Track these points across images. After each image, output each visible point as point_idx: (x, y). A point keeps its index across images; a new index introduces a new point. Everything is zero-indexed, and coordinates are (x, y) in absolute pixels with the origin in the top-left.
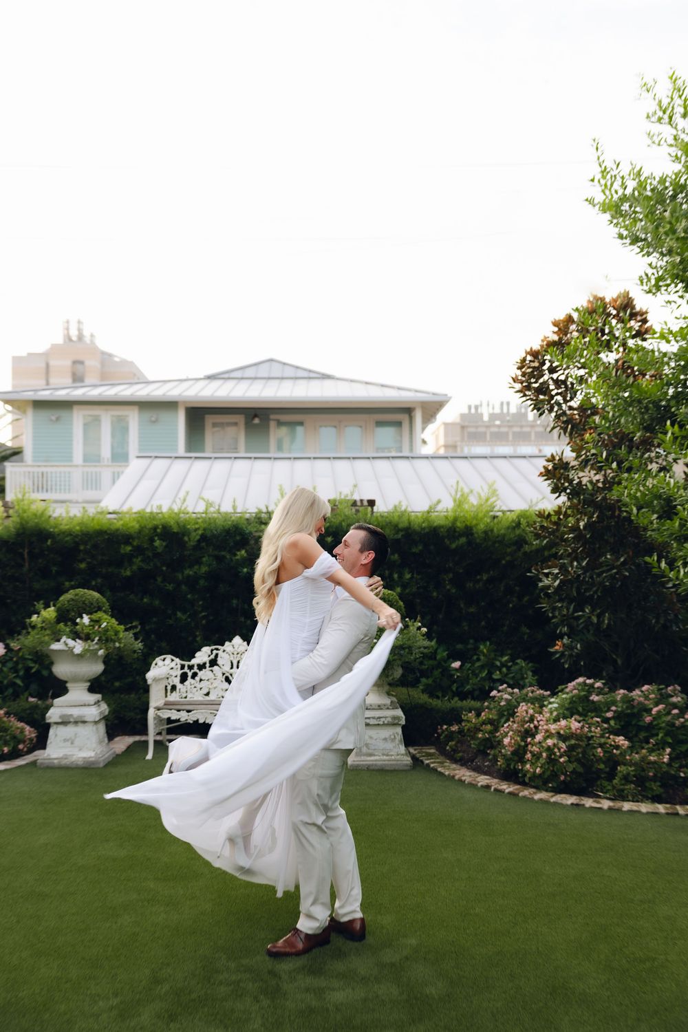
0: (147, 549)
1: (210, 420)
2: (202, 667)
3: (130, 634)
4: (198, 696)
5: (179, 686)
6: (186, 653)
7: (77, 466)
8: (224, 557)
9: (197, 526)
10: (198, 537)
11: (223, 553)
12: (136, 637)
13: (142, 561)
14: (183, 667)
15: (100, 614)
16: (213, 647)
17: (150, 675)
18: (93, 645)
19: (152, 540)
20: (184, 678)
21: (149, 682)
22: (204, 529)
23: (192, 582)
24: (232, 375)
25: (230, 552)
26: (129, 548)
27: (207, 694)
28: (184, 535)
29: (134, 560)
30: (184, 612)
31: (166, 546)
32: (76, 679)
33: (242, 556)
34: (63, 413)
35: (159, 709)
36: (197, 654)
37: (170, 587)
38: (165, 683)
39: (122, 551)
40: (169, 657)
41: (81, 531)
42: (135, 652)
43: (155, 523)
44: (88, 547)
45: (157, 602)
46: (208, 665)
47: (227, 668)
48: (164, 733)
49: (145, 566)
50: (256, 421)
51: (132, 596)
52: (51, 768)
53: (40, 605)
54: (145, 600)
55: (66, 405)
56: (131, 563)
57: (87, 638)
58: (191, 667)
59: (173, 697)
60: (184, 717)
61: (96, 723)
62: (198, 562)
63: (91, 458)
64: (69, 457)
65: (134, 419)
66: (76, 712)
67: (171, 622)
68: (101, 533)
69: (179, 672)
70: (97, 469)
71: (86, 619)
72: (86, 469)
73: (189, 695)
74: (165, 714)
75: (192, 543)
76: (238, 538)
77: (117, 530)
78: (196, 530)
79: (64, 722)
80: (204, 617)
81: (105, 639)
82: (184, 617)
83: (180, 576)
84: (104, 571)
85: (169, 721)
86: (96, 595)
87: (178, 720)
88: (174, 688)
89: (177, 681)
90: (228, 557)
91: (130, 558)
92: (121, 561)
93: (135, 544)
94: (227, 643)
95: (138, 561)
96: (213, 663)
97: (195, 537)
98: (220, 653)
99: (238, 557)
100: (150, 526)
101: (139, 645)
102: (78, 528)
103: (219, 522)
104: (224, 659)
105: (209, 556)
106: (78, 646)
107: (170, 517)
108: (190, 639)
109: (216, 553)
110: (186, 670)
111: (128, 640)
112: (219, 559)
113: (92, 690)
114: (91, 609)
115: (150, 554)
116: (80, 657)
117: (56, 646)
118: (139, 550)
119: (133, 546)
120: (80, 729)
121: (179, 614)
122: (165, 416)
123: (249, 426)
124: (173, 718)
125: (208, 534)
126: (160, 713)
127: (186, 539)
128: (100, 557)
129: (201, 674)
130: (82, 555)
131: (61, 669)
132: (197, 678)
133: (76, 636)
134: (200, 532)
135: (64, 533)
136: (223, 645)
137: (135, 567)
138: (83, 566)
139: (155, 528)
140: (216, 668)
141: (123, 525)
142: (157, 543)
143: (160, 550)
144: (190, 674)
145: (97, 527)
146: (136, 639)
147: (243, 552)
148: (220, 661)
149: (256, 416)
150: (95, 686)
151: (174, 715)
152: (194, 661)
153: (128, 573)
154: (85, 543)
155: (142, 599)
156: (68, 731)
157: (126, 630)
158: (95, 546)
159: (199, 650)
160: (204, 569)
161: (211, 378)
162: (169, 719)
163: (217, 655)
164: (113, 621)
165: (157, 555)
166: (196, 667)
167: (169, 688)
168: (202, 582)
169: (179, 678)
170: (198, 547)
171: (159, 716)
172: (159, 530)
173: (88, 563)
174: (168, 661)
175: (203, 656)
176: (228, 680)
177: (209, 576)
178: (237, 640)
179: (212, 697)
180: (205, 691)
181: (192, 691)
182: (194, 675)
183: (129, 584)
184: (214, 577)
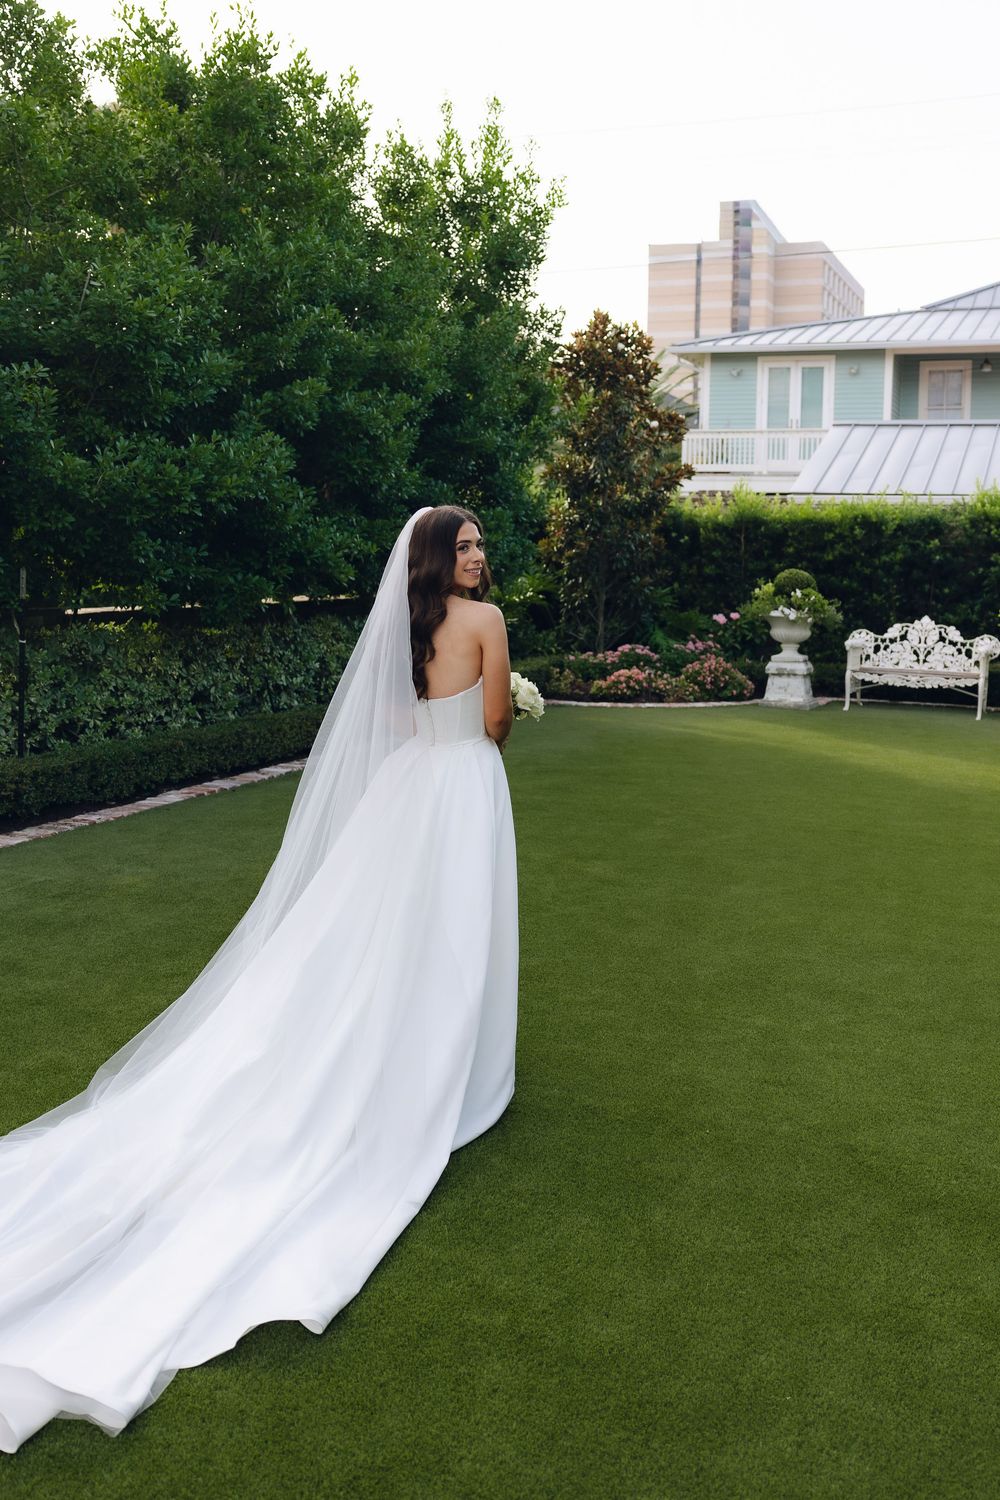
0: (848, 536)
1: (925, 368)
2: (892, 641)
3: (833, 608)
4: (889, 665)
5: (873, 656)
6: (880, 628)
7: (761, 432)
8: (918, 545)
9: (894, 516)
10: (895, 527)
11: (918, 542)
13: (844, 547)
14: (876, 640)
15: (809, 590)
16: (904, 624)
17: (848, 644)
18: (804, 614)
19: (852, 529)
20: (877, 649)
21: (847, 648)
22: (901, 520)
23: (887, 568)
24: (961, 304)
25: (924, 540)
26: (831, 535)
27: (897, 664)
28: (882, 524)
29: (836, 546)
30: (880, 594)
31: (865, 534)
32: (789, 641)
33: (935, 545)
34: (745, 367)
35: (854, 671)
36: (890, 630)
37: (867, 571)
38: (861, 652)
39: (826, 538)
40: (864, 631)
41: (790, 519)
42: (836, 623)
43: (855, 512)
44: (796, 534)
45: (855, 585)
46: (898, 639)
47: (915, 643)
48: (858, 695)
49: (845, 552)
50: (987, 369)
51: (833, 578)
52: (769, 707)
53: (761, 581)
54: (845, 582)
55: (751, 357)
56: (833, 549)
57: (799, 608)
58: (883, 641)
59: (867, 665)
60: (875, 679)
61: (805, 676)
62: (894, 549)
63: (778, 422)
64: (750, 420)
65: (830, 372)
66: (789, 667)
67: (868, 603)
68: (807, 521)
69: (873, 644)
70: (785, 436)
71: (799, 593)
72: (772, 436)
73: (881, 664)
74: (860, 676)
75: (889, 532)
76: (932, 528)
77: (822, 519)
78: (894, 519)
79: (780, 674)
80: (898, 599)
81: (814, 610)
82: (879, 599)
83: (877, 562)
84: (809, 555)
85: (863, 682)
86: (806, 574)
87: (870, 683)
88: (868, 657)
89: (871, 651)
90: (922, 545)
91: (832, 543)
92: (824, 547)
93: (837, 531)
94: (916, 622)
95: (839, 547)
96: (904, 638)
97: (892, 526)
98: (910, 630)
99: (931, 546)
101: (840, 617)
102: (787, 516)
103: (915, 513)
104: (913, 635)
105: (905, 544)
106: (793, 614)
107: (869, 508)
108: (884, 618)
109: (911, 541)
110: (879, 642)
111: (832, 612)
112: (914, 547)
113: (800, 651)
114: (803, 585)
115: (851, 542)
116: (794, 622)
117: (774, 613)
118: (841, 537)
119: (835, 534)
120: (792, 681)
121: (875, 596)
122: (868, 368)
123: (977, 375)
124: (867, 679)
125: (905, 524)
126: (856, 675)
127: (884, 528)
128: (806, 543)
129: (892, 647)
130: (790, 540)
131: (777, 633)
132: (889, 650)
133: (790, 605)
134: (897, 522)
135: (774, 521)
136: (912, 623)
137: (836, 553)
138: (791, 550)
139: (856, 518)
140: (905, 642)
141: (827, 515)
142: (857, 531)
143: (859, 538)
144: (882, 646)
146: (838, 611)
147: (937, 541)
148: (909, 636)
149: (987, 362)
150: (804, 647)
151: (868, 678)
152: (886, 636)
153: (831, 557)
154: (793, 530)
155: (842, 582)
156: (784, 680)
157: (830, 604)
158: (802, 533)
159: (891, 626)
160: (899, 556)
161: (931, 309)
162: (863, 680)
163: (907, 632)
164: (820, 595)
165: (856, 542)
166: (888, 641)
167: (864, 657)
168: (897, 568)
169: (872, 650)
170: (894, 535)
171: (856, 679)
172: (859, 520)
173: (795, 548)
174: (864, 634)
175: (894, 631)
176: (915, 653)
177: (905, 562)
178: (926, 619)
179: (901, 666)
180: (895, 661)
181: (883, 660)
182: (886, 648)
183: (830, 568)
184: (907, 563)
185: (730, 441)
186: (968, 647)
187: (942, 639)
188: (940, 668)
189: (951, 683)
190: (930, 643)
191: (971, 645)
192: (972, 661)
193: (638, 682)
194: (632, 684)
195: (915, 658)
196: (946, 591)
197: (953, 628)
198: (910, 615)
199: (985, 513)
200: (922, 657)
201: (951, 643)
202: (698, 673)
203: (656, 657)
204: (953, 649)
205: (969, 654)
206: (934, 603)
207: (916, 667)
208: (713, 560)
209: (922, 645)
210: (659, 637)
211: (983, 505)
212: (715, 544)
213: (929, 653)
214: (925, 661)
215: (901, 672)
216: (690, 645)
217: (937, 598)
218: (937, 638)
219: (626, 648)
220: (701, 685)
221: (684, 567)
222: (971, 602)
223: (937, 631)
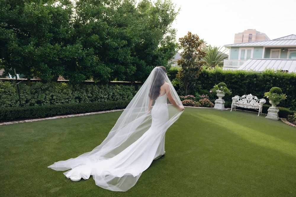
1: (272, 50)
2: (243, 98)
3: (230, 91)
5: (239, 101)
7: (239, 60)
12: (231, 91)
15: (225, 87)
16: (246, 95)
17: (233, 98)
18: (223, 91)
19: (238, 76)
20: (240, 100)
23: (245, 84)
24: (280, 39)
26: (234, 77)
30: (243, 89)
31: (241, 77)
32: (220, 97)
34: (237, 49)
36: (243, 96)
37: (241, 84)
38: (236, 100)
42: (230, 94)
45: (238, 87)
47: (248, 99)
48: (235, 108)
49: (237, 80)
50: (284, 50)
51: (234, 85)
52: (214, 109)
53: (215, 84)
55: (238, 47)
56: (234, 79)
57: (222, 90)
58: (241, 98)
59: (237, 103)
60: (238, 105)
61: (222, 104)
62: (247, 80)
63: (242, 59)
64: (237, 59)
65: (253, 50)
66: (219, 102)
67: (240, 90)
68: (229, 74)
69: (239, 99)
70: (243, 61)
71: (222, 87)
76: (255, 76)
78: (247, 74)
79: (217, 103)
81: (225, 91)
83: (243, 82)
85: (236, 106)
86: (225, 84)
88: (238, 101)
89: (238, 100)
91: (234, 78)
94: (248, 95)
96: (245, 98)
97: (246, 76)
99: (254, 80)
100: (239, 73)
106: (220, 91)
112: (251, 80)
113: (222, 99)
114: (223, 86)
116: (220, 93)
117: (217, 91)
118: (236, 77)
120: (220, 104)
122: (260, 50)
123: (282, 52)
125: (249, 75)
126: (234, 104)
127: (244, 76)
129: (243, 99)
131: (218, 95)
133: (220, 90)
135: (223, 73)
138: (226, 79)
141: (233, 73)
145: (229, 73)
148: (246, 98)
149: (284, 49)
150: (223, 98)
152: (242, 97)
153: (233, 81)
154: (226, 75)
156: (218, 104)
158: (228, 76)
159: (243, 95)
160: (247, 81)
161: (274, 40)
164: (227, 88)
165: (239, 78)
168: (247, 84)
174: (237, 96)
175: (244, 96)
176: (247, 101)
177: (248, 83)
178: (251, 94)
179: (244, 103)
180: (243, 102)
181: (241, 102)
182: (242, 99)
183: (233, 83)
184: (249, 83)
186: (259, 101)
187: (253, 99)
188: (252, 105)
189: (253, 108)
190: (251, 99)
191: (259, 100)
192: (259, 104)
193: (188, 102)
194: (187, 102)
195: (247, 102)
196: (257, 89)
197: (256, 97)
198: (248, 93)
199: (267, 74)
200: (249, 102)
201: (255, 99)
202: (202, 101)
203: (195, 98)
204: (255, 101)
205: (259, 102)
206: (254, 91)
207: (247, 104)
208: (211, 80)
209: (249, 99)
210: (197, 94)
211: (266, 72)
212: (211, 77)
213: (250, 101)
214: (249, 103)
215: (244, 104)
216: (203, 96)
218: (252, 98)
219: (188, 96)
220: (202, 104)
221: (205, 81)
222: (262, 92)
223: (253, 97)
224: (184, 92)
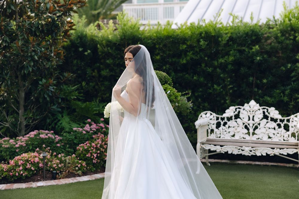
0: (195, 47)
2: (229, 119)
3: (185, 98)
4: (228, 137)
5: (215, 130)
6: (220, 110)
7: (160, 4)
8: (244, 50)
9: (227, 32)
10: (227, 38)
11: (244, 48)
13: (193, 54)
14: (217, 119)
15: (166, 86)
16: (237, 107)
17: (197, 123)
19: (199, 41)
20: (218, 125)
21: (197, 127)
22: (232, 33)
23: (223, 67)
25: (248, 47)
26: (185, 46)
27: (234, 136)
28: (218, 37)
29: (188, 53)
30: (219, 85)
31: (207, 45)
33: (256, 49)
35: (203, 144)
36: (227, 111)
37: (210, 70)
38: (207, 128)
39: (181, 48)
40: (209, 112)
41: (157, 36)
42: (188, 109)
43: (201, 30)
44: (161, 46)
45: (202, 79)
46: (233, 118)
47: (246, 120)
48: (207, 158)
51: (187, 76)
54: (195, 78)
56: (186, 55)
58: (223, 119)
59: (212, 137)
60: (218, 149)
62: (228, 54)
67: (211, 91)
68: (168, 37)
69: (215, 122)
73: (222, 136)
74: (207, 147)
75: (224, 42)
76: (254, 38)
77: (178, 35)
78: (226, 34)
80: (231, 88)
82: (219, 88)
83: (216, 63)
84: (170, 60)
85: (210, 151)
86: (164, 74)
87: (215, 151)
89: (214, 127)
90: (247, 50)
91: (185, 52)
92: (180, 54)
93: (188, 43)
94: (246, 105)
95: (190, 54)
96: (237, 116)
97: (226, 38)
98: (241, 110)
99: (254, 50)
100: (197, 33)
101: (190, 104)
102: (155, 35)
103: (241, 29)
104: (244, 115)
105: (235, 50)
107: (210, 25)
108: (223, 101)
109: (239, 48)
110: (220, 120)
111: (184, 101)
112: (241, 52)
115: (198, 50)
118: (191, 47)
119: (187, 45)
121: (215, 86)
124: (212, 150)
125: (234, 36)
126: (204, 146)
127: (220, 39)
128: (168, 52)
129: (229, 123)
130: (157, 51)
132: (227, 126)
134: (229, 35)
135: (147, 38)
136: (243, 105)
137: (188, 58)
139: (201, 34)
140: (238, 120)
141: (181, 32)
142: (202, 42)
143: (203, 47)
144: (222, 123)
145: (166, 34)
146: (189, 100)
147: (257, 47)
148: (241, 116)
151: (213, 148)
152: (225, 115)
153: (184, 62)
154: (159, 44)
155: (193, 77)
157: (182, 95)
158: (165, 46)
159: (228, 108)
160: (231, 58)
162: (209, 150)
163: (239, 112)
164: (174, 90)
165: (201, 50)
166: (226, 119)
167: (209, 131)
168: (230, 67)
169: (215, 125)
170: (227, 44)
171: (203, 148)
172: (203, 35)
173: (161, 56)
174: (208, 115)
175: (230, 112)
176: (246, 127)
177: (234, 63)
178: (253, 103)
179: (237, 137)
180: (232, 134)
181: (223, 133)
182: (225, 124)
183: (185, 68)
184: (237, 63)
185: (146, 10)
186: (285, 122)
187: (265, 117)
188: (265, 139)
189: (277, 152)
190: (257, 120)
191: (288, 121)
192: (289, 133)
193: (33, 164)
194: (28, 166)
195: (246, 131)
196: (265, 81)
197: (273, 109)
198: (242, 101)
199: (291, 25)
200: (251, 131)
201: (272, 119)
202: (87, 151)
203: (58, 138)
204: (274, 125)
205: (287, 128)
206: (256, 90)
207: (248, 138)
208: (108, 66)
209: (251, 122)
210: (65, 122)
211: (290, 20)
212: (108, 55)
213: (256, 128)
214: (254, 134)
215: (236, 142)
216: (87, 128)
217: (258, 86)
218: (261, 116)
219: (32, 134)
220: (88, 161)
221: (89, 71)
222: (283, 88)
223: (261, 111)
224: (10, 119)
